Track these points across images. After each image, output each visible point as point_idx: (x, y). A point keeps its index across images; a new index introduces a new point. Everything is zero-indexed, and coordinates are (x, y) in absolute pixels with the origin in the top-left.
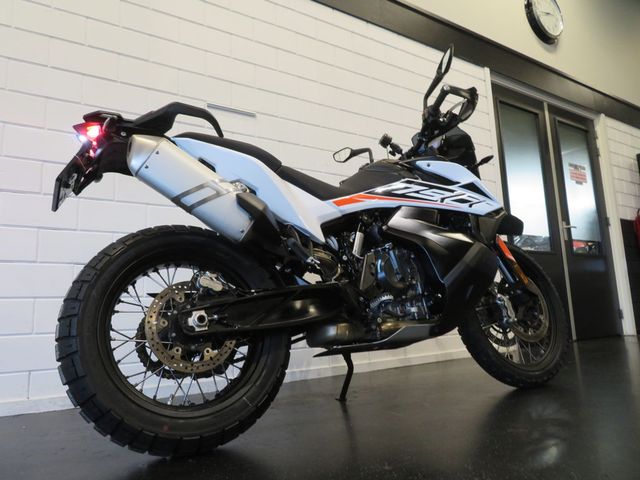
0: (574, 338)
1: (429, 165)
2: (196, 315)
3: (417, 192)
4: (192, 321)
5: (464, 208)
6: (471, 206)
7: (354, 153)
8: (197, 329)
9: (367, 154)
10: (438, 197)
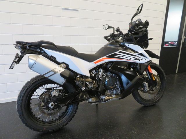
0: (177, 72)
1: (128, 45)
2: (51, 104)
3: (122, 56)
4: (50, 105)
5: (137, 61)
6: (139, 61)
7: (109, 27)
8: (51, 108)
9: (113, 29)
10: (129, 58)
